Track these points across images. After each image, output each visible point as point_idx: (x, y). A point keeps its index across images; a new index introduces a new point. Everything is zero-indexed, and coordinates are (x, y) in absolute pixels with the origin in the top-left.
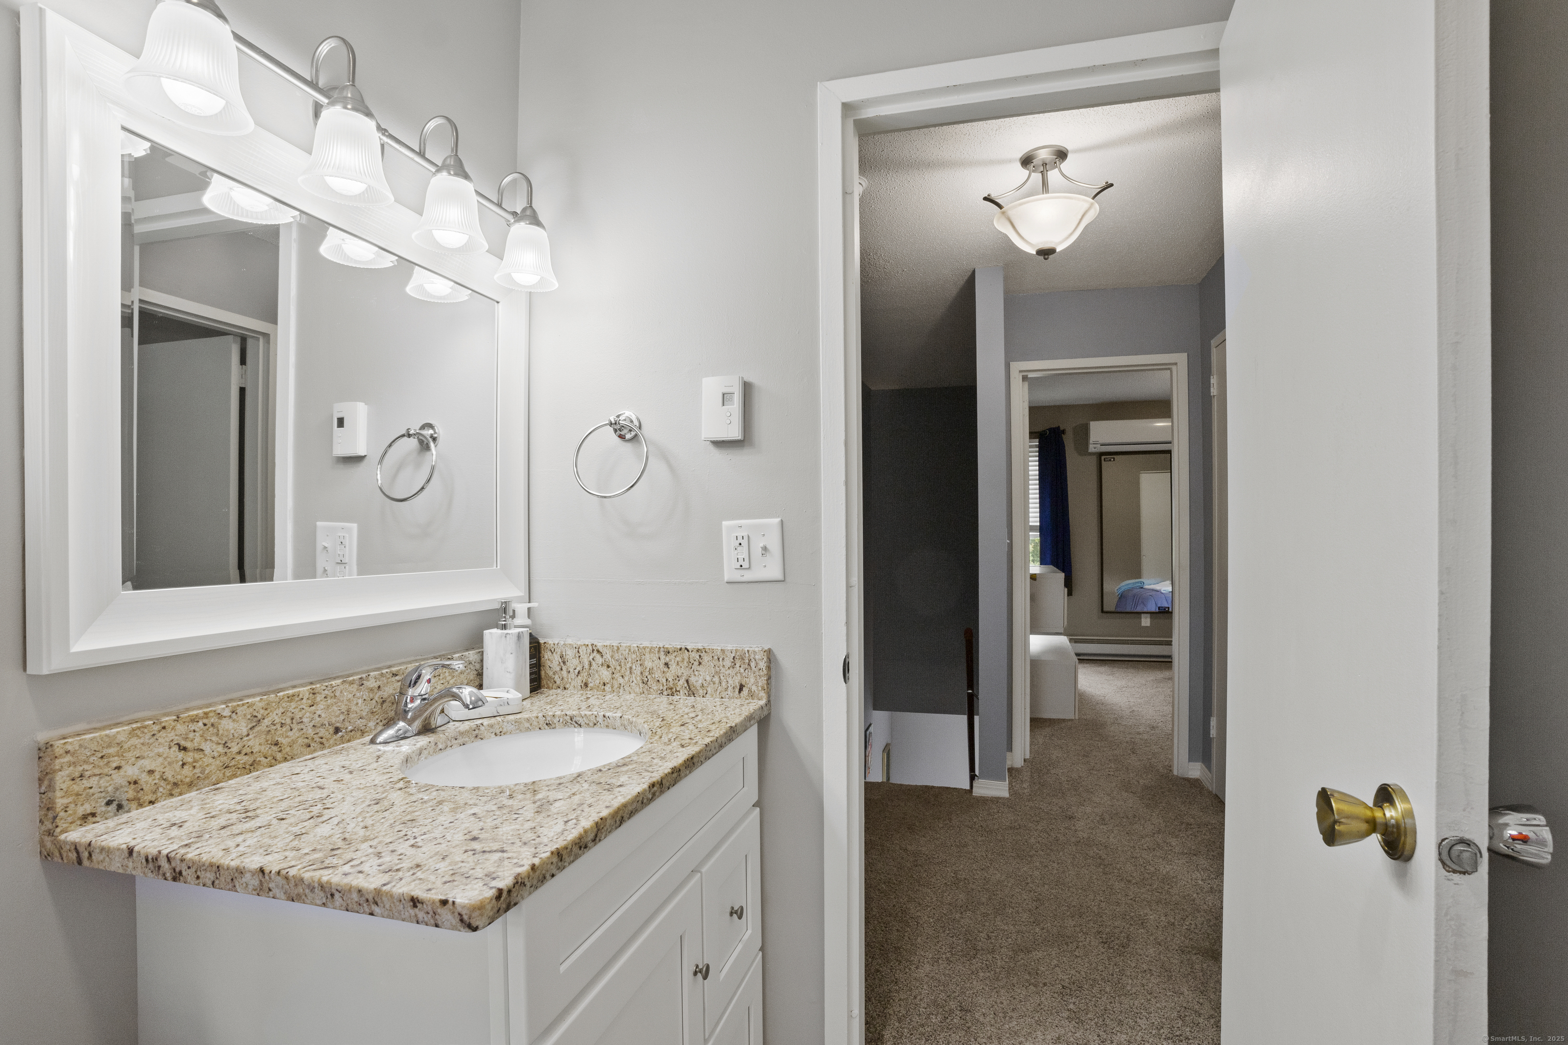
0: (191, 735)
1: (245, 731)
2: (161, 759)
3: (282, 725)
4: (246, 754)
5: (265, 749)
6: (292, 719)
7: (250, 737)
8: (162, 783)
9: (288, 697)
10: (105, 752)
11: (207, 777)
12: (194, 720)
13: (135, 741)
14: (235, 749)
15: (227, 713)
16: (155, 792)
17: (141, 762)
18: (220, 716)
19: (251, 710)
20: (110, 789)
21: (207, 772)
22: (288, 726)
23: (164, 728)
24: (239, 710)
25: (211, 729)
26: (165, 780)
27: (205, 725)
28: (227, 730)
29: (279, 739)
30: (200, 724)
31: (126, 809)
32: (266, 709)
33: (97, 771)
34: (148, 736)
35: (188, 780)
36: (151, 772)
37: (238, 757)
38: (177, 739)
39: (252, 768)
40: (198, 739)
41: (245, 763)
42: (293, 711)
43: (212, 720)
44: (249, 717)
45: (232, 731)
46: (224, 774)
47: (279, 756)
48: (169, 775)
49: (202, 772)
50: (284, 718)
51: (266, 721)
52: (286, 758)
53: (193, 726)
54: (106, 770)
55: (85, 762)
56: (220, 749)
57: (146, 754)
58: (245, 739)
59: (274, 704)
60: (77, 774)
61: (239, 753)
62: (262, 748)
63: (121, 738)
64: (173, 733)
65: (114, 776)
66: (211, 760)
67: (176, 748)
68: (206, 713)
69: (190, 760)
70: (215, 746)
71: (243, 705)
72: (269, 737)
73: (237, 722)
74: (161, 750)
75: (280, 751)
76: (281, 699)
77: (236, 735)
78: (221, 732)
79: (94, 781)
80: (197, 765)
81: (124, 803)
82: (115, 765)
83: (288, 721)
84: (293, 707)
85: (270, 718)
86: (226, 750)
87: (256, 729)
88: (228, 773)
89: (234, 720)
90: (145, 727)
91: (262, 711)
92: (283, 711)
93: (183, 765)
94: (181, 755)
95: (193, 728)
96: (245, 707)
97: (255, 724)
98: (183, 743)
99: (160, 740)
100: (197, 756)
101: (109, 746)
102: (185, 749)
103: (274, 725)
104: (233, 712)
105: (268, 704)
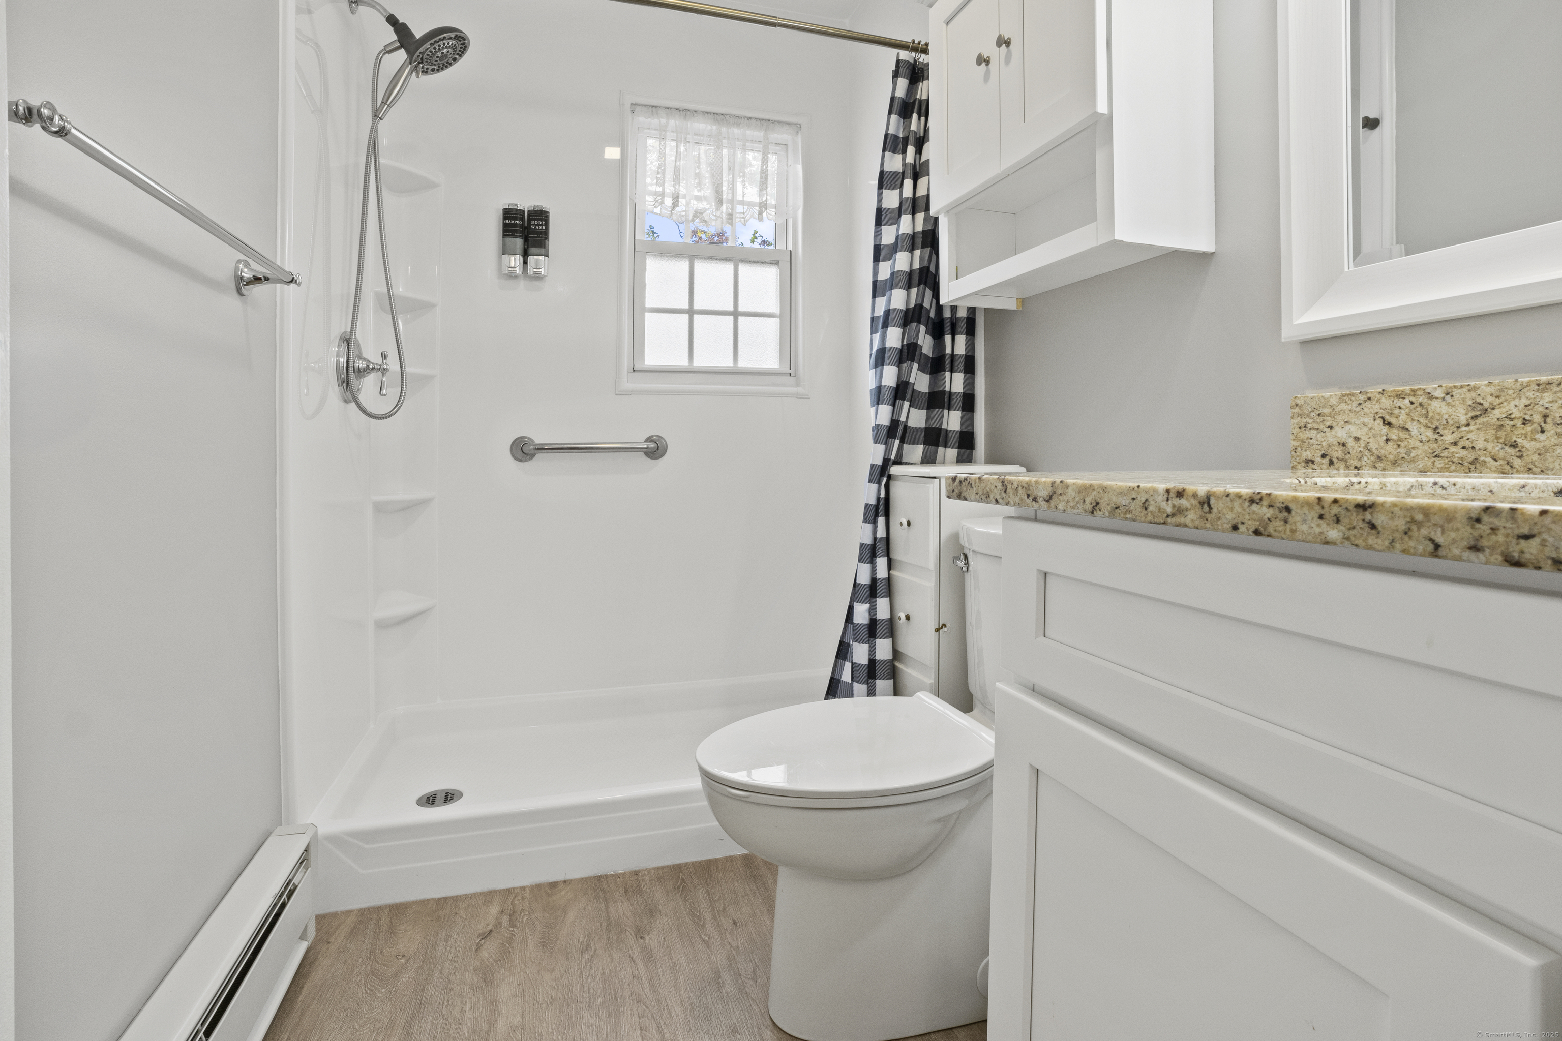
0: (1397, 411)
1: (1463, 420)
2: (1366, 429)
3: (1525, 422)
4: (1464, 448)
5: (1494, 448)
6: (1545, 417)
7: (1471, 428)
8: (1367, 453)
9: (1538, 385)
10: (1322, 411)
11: (1413, 461)
12: (1400, 396)
13: (1343, 406)
14: (1449, 438)
15: (1439, 393)
16: (1360, 460)
17: (1348, 427)
18: (1430, 397)
19: (1473, 395)
20: (1324, 444)
21: (1412, 455)
22: (1535, 426)
23: (1369, 399)
24: (1455, 392)
25: (1419, 409)
26: (1369, 450)
27: (1412, 403)
28: (1439, 414)
29: (1519, 441)
30: (1407, 401)
31: (1336, 466)
32: (1498, 397)
33: (1316, 426)
34: (1355, 404)
35: (1391, 457)
36: (1357, 439)
37: (1453, 449)
38: (1382, 413)
39: (1472, 467)
40: (1403, 417)
41: (1462, 458)
42: (1547, 405)
43: (1421, 399)
44: (1470, 403)
45: (1446, 416)
46: (1433, 463)
47: (1517, 462)
48: (1373, 446)
49: (1408, 454)
50: (1529, 413)
51: (1497, 412)
52: (1530, 469)
53: (1399, 403)
54: (1322, 427)
55: (1308, 416)
56: (1430, 433)
57: (1353, 421)
58: (1464, 429)
59: (1511, 392)
60: (1302, 425)
61: (1455, 444)
62: (1490, 446)
63: (1334, 401)
64: (1377, 406)
65: (1328, 434)
66: (1418, 444)
67: (1380, 421)
68: (1414, 391)
69: (1394, 437)
70: (1423, 429)
71: (1462, 387)
72: (1501, 433)
73: (1453, 406)
74: (1366, 420)
75: (1520, 457)
76: (1524, 387)
77: (1451, 422)
78: (1431, 414)
79: (1313, 434)
80: (1402, 444)
81: (1335, 460)
82: (1328, 424)
83: (1537, 418)
84: (1547, 400)
85: (1504, 410)
86: (1436, 436)
87: (1480, 420)
88: (1439, 463)
89: (1449, 404)
90: (1353, 395)
91: (1490, 399)
92: (1528, 402)
93: (1387, 440)
94: (1385, 429)
95: (1398, 405)
96: (1465, 390)
97: (1478, 413)
98: (1387, 417)
99: (1366, 410)
100: (1403, 435)
101: (1324, 407)
102: (1389, 424)
103: (1511, 420)
104: (1447, 394)
105: (1501, 390)
